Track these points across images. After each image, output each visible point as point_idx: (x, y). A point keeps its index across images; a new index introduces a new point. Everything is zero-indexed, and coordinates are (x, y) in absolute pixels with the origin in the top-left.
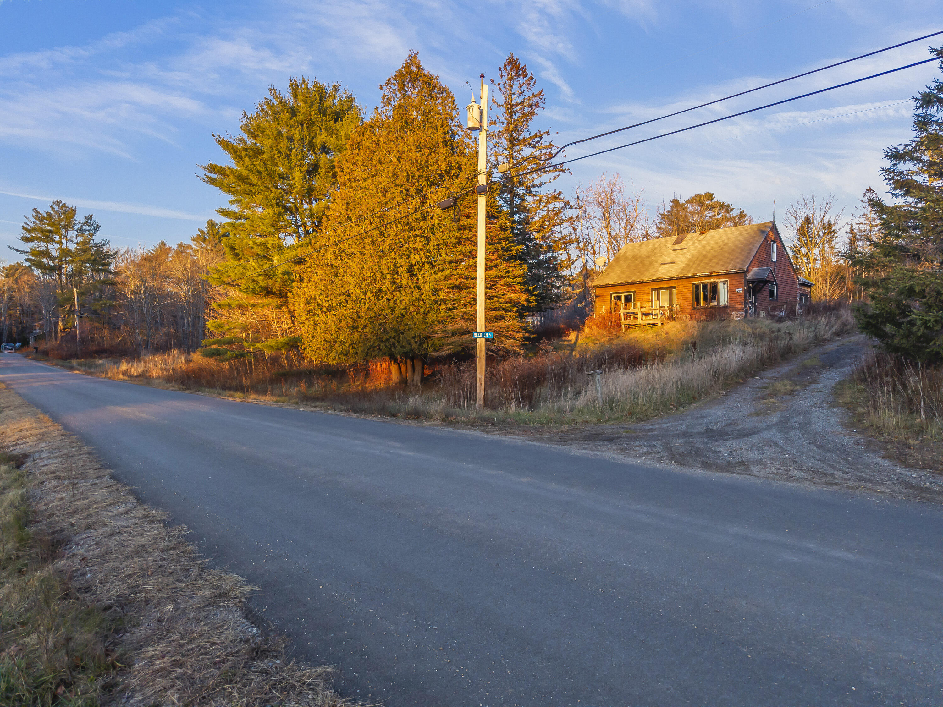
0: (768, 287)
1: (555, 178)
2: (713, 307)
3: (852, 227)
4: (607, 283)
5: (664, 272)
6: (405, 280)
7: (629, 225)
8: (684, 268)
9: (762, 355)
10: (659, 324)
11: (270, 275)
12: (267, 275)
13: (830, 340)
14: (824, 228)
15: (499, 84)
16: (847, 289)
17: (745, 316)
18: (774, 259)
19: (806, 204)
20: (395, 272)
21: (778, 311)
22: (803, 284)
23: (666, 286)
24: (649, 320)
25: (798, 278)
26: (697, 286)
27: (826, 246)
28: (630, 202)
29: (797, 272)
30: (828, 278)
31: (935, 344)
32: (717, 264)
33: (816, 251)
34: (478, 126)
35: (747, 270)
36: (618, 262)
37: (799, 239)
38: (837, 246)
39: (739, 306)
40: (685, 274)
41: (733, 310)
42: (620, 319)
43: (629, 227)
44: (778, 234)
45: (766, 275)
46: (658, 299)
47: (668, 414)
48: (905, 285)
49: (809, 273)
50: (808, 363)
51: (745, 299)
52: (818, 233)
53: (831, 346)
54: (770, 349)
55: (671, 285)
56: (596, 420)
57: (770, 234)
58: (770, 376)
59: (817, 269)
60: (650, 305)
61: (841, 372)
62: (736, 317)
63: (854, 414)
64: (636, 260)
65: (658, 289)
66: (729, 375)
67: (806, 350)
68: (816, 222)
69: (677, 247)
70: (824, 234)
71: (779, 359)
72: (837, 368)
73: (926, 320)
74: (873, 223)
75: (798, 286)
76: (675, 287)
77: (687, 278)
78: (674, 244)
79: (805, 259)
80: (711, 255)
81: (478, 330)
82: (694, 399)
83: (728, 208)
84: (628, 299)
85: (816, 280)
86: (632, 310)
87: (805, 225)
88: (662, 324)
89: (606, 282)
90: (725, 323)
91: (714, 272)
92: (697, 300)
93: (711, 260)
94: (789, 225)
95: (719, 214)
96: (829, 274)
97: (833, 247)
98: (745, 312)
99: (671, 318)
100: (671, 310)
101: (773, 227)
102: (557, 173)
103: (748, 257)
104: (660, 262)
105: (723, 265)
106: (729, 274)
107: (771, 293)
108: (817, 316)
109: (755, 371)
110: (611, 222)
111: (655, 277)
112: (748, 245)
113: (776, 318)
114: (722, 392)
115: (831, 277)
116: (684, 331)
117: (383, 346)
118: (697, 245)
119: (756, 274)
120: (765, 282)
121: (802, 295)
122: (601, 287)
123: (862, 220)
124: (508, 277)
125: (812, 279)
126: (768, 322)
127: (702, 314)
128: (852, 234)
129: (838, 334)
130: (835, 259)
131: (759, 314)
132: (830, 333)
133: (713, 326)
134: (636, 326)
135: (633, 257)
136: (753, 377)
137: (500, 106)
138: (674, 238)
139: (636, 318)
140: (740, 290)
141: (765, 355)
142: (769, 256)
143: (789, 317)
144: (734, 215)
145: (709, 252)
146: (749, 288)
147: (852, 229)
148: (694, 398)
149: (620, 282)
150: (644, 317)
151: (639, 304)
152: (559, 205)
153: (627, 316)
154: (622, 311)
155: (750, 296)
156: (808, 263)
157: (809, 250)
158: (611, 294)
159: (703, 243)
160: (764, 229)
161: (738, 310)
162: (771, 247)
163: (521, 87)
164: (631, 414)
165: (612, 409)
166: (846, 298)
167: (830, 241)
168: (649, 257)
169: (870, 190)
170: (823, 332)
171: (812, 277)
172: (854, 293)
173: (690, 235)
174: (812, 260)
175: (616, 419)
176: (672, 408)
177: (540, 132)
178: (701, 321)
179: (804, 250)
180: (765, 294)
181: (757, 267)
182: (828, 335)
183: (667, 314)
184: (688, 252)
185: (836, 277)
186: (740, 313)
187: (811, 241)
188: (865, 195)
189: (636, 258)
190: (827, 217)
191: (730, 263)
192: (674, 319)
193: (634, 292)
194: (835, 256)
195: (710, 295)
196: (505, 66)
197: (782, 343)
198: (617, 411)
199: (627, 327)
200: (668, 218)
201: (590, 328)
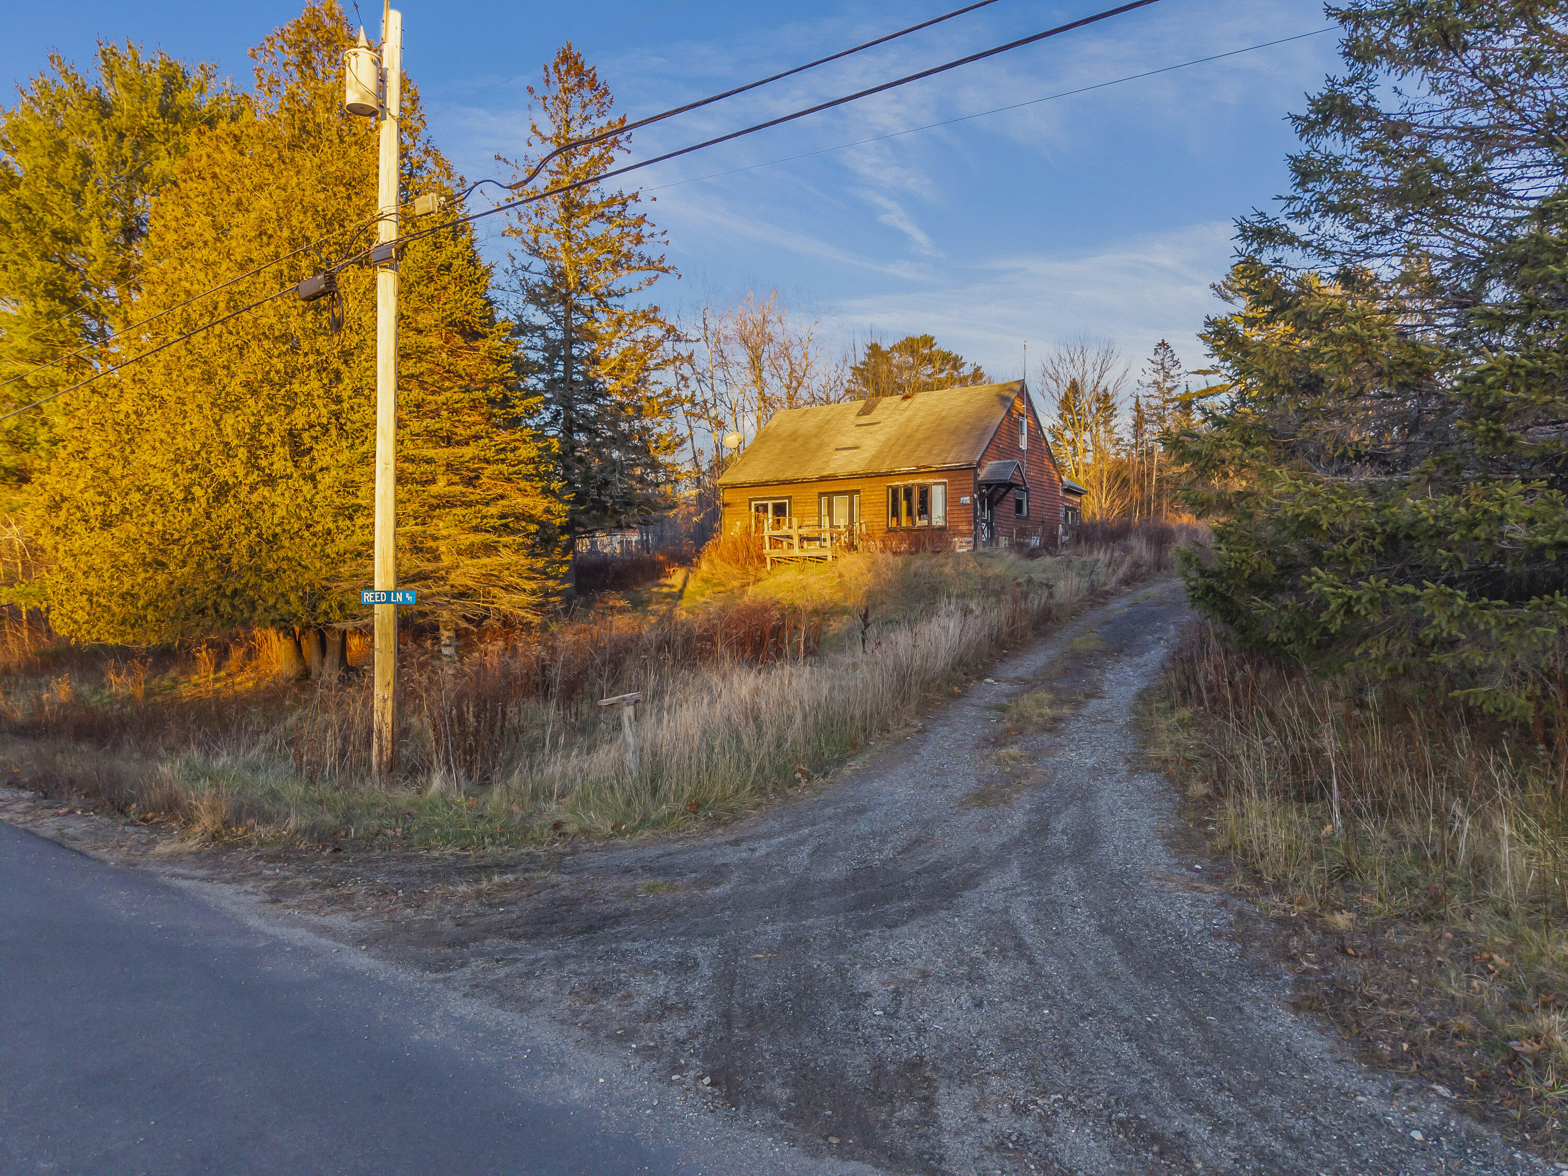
0: (1013, 494)
1: (650, 283)
2: (920, 529)
3: (1137, 401)
4: (743, 480)
5: (841, 463)
6: (280, 462)
7: (795, 382)
8: (875, 457)
9: (1000, 629)
10: (830, 558)
11: (24, 443)
12: (15, 442)
13: (1116, 593)
14: (1098, 400)
15: (545, 98)
16: (1132, 498)
17: (975, 546)
18: (1024, 445)
19: (1072, 361)
20: (254, 446)
21: (1030, 536)
22: (1069, 491)
23: (842, 489)
24: (813, 549)
25: (1061, 480)
26: (895, 491)
27: (1102, 428)
28: (796, 341)
29: (1059, 468)
30: (1105, 480)
31: (1366, 652)
32: (930, 452)
33: (1087, 436)
34: (371, 103)
35: (979, 464)
36: (763, 443)
37: (1061, 416)
38: (1116, 430)
39: (965, 528)
40: (874, 469)
41: (955, 535)
42: (762, 547)
43: (795, 384)
44: (1030, 402)
45: (1008, 475)
46: (830, 514)
47: (787, 797)
48: (1297, 511)
49: (1077, 472)
50: (1082, 644)
51: (975, 516)
52: (1090, 409)
53: (1118, 605)
54: (1014, 617)
55: (851, 488)
56: (610, 824)
57: (1018, 403)
58: (1012, 675)
59: (1088, 465)
60: (816, 523)
61: (1139, 666)
62: (960, 547)
63: (1185, 798)
64: (795, 440)
65: (830, 495)
66: (934, 680)
67: (1076, 613)
68: (1087, 391)
69: (864, 420)
70: (1098, 410)
71: (1030, 635)
72: (1131, 656)
73: (1350, 598)
74: (1167, 397)
75: (1061, 494)
76: (858, 492)
77: (879, 475)
78: (858, 415)
79: (1070, 448)
80: (919, 435)
81: (378, 586)
82: (853, 747)
83: (956, 362)
84: (780, 510)
85: (1087, 482)
86: (785, 530)
87: (1071, 395)
88: (835, 558)
89: (741, 478)
90: (940, 558)
91: (925, 467)
92: (895, 513)
93: (919, 445)
94: (1047, 393)
95: (941, 371)
96: (1105, 474)
97: (1110, 432)
98: (975, 539)
99: (851, 547)
100: (851, 533)
101: (1023, 392)
102: (653, 274)
103: (980, 440)
104: (834, 446)
105: (938, 455)
106: (949, 470)
107: (1019, 506)
108: (1091, 546)
109: (984, 664)
110: (765, 375)
111: (825, 473)
112: (980, 420)
113: (1026, 550)
114: (915, 722)
115: (1108, 479)
116: (869, 571)
117: (225, 606)
118: (896, 417)
119: (992, 473)
120: (1009, 486)
121: (1067, 508)
122: (734, 486)
123: (1152, 391)
124: (503, 461)
125: (1080, 482)
126: (1013, 557)
127: (902, 540)
128: (1138, 411)
129: (1127, 581)
130: (1113, 451)
131: (997, 543)
132: (1114, 579)
133: (921, 563)
134: (791, 559)
135: (790, 435)
136: (980, 678)
137: (545, 139)
138: (860, 404)
139: (790, 545)
140: (966, 500)
141: (1005, 629)
142: (1015, 441)
143: (1047, 549)
144: (966, 374)
145: (917, 431)
146: (981, 495)
147: (1138, 404)
148: (854, 745)
149: (765, 479)
150: (805, 544)
151: (795, 521)
152: (656, 332)
153: (776, 542)
154: (768, 532)
155: (983, 510)
156: (1075, 455)
157: (1076, 434)
158: (751, 500)
159: (908, 413)
160: (1006, 393)
161: (963, 535)
162: (1019, 424)
163: (584, 107)
164: (696, 807)
165: (655, 791)
166: (1130, 513)
167: (1106, 422)
168: (816, 436)
169: (1163, 344)
170: (1102, 579)
171: (1081, 477)
172: (1142, 504)
173: (886, 401)
174: (1080, 451)
175: (657, 824)
176: (799, 780)
177: (621, 195)
178: (901, 553)
179: (1069, 435)
180: (1007, 506)
181: (995, 459)
182: (1111, 585)
183: (844, 539)
184: (882, 429)
185: (1116, 479)
186: (968, 539)
187: (1079, 420)
188: (1156, 352)
189: (794, 436)
190: (1103, 383)
191: (950, 451)
192: (856, 548)
193: (790, 498)
194: (1114, 445)
195: (916, 507)
196: (556, 66)
197: (1036, 602)
198: (666, 799)
199: (775, 562)
200: (862, 375)
201: (711, 562)
